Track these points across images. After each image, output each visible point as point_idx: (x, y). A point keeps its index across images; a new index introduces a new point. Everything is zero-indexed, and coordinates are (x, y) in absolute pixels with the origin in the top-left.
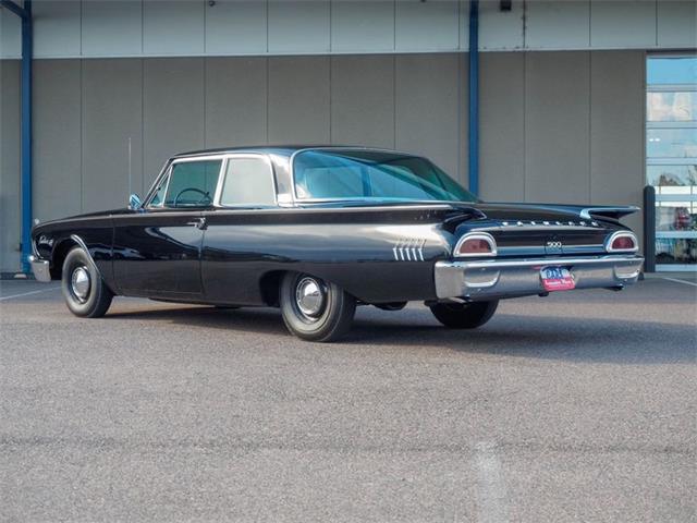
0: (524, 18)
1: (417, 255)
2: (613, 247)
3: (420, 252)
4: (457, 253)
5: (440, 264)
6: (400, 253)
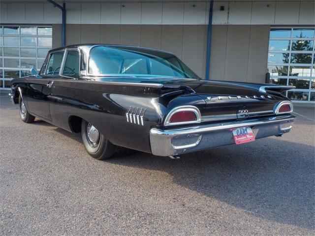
0: (228, 13)
1: (140, 120)
2: (280, 111)
3: (142, 119)
4: (167, 123)
5: (154, 131)
6: (130, 118)
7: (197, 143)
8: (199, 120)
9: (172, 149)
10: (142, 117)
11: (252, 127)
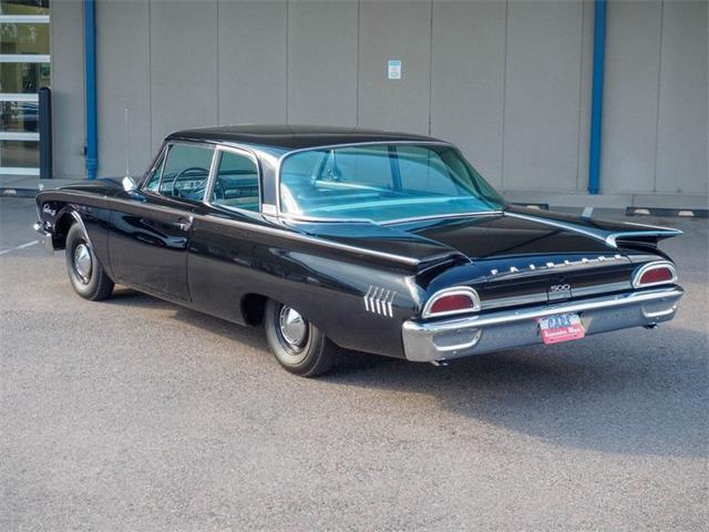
1: (386, 309)
2: (642, 282)
3: (390, 307)
4: (427, 314)
5: (408, 326)
6: (372, 304)
7: (474, 342)
8: (477, 307)
9: (435, 351)
10: (390, 304)
11: (580, 313)
